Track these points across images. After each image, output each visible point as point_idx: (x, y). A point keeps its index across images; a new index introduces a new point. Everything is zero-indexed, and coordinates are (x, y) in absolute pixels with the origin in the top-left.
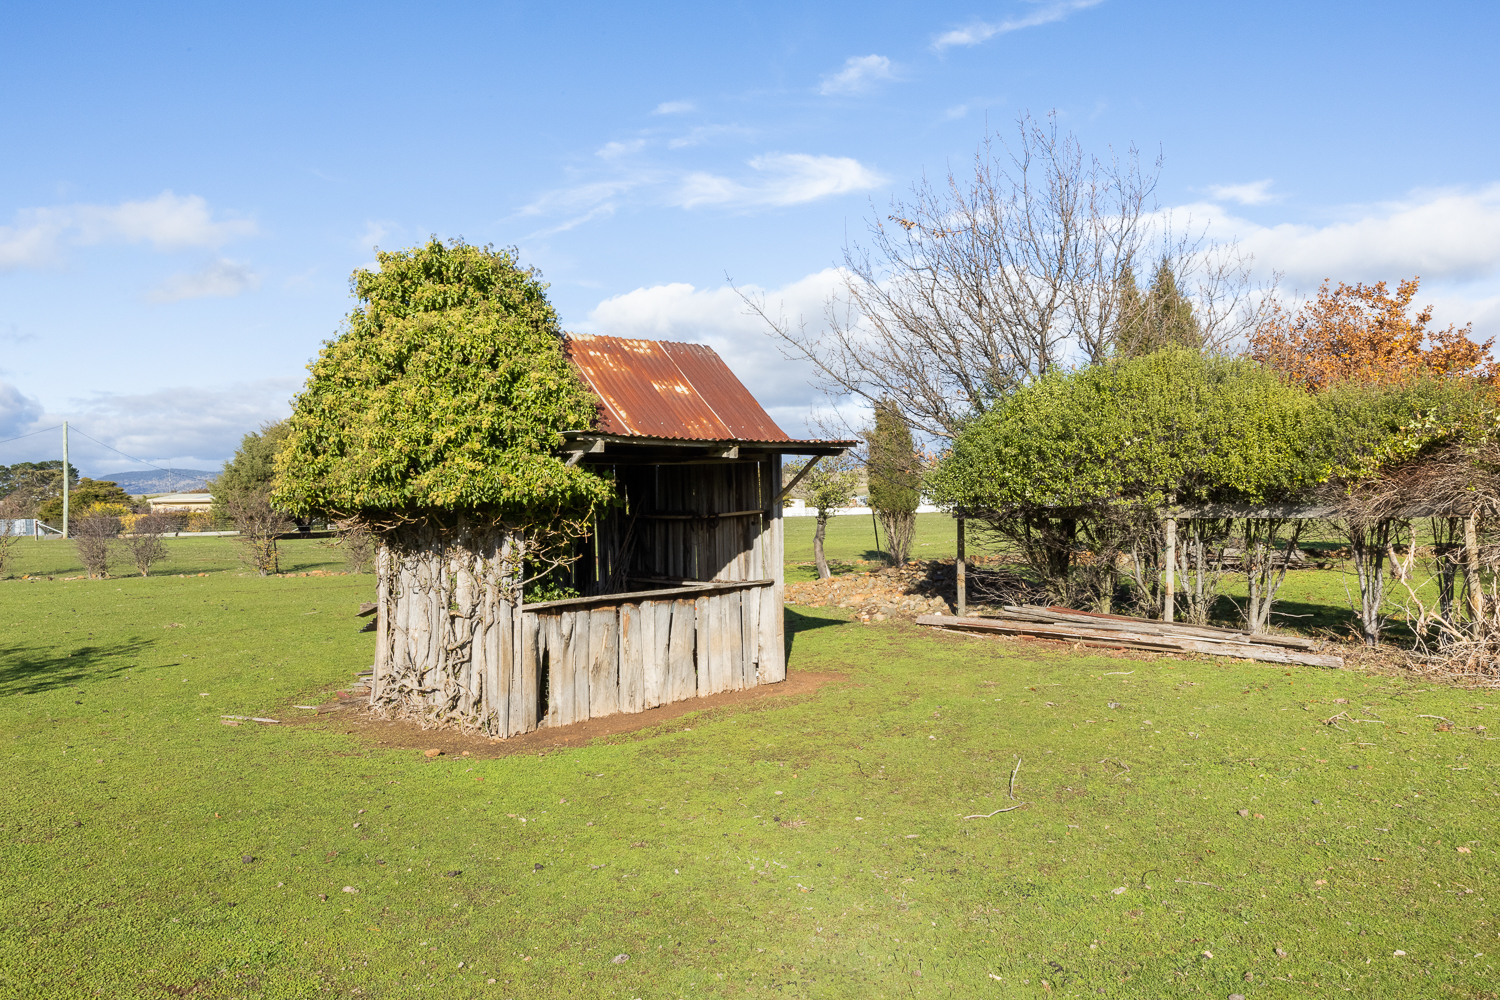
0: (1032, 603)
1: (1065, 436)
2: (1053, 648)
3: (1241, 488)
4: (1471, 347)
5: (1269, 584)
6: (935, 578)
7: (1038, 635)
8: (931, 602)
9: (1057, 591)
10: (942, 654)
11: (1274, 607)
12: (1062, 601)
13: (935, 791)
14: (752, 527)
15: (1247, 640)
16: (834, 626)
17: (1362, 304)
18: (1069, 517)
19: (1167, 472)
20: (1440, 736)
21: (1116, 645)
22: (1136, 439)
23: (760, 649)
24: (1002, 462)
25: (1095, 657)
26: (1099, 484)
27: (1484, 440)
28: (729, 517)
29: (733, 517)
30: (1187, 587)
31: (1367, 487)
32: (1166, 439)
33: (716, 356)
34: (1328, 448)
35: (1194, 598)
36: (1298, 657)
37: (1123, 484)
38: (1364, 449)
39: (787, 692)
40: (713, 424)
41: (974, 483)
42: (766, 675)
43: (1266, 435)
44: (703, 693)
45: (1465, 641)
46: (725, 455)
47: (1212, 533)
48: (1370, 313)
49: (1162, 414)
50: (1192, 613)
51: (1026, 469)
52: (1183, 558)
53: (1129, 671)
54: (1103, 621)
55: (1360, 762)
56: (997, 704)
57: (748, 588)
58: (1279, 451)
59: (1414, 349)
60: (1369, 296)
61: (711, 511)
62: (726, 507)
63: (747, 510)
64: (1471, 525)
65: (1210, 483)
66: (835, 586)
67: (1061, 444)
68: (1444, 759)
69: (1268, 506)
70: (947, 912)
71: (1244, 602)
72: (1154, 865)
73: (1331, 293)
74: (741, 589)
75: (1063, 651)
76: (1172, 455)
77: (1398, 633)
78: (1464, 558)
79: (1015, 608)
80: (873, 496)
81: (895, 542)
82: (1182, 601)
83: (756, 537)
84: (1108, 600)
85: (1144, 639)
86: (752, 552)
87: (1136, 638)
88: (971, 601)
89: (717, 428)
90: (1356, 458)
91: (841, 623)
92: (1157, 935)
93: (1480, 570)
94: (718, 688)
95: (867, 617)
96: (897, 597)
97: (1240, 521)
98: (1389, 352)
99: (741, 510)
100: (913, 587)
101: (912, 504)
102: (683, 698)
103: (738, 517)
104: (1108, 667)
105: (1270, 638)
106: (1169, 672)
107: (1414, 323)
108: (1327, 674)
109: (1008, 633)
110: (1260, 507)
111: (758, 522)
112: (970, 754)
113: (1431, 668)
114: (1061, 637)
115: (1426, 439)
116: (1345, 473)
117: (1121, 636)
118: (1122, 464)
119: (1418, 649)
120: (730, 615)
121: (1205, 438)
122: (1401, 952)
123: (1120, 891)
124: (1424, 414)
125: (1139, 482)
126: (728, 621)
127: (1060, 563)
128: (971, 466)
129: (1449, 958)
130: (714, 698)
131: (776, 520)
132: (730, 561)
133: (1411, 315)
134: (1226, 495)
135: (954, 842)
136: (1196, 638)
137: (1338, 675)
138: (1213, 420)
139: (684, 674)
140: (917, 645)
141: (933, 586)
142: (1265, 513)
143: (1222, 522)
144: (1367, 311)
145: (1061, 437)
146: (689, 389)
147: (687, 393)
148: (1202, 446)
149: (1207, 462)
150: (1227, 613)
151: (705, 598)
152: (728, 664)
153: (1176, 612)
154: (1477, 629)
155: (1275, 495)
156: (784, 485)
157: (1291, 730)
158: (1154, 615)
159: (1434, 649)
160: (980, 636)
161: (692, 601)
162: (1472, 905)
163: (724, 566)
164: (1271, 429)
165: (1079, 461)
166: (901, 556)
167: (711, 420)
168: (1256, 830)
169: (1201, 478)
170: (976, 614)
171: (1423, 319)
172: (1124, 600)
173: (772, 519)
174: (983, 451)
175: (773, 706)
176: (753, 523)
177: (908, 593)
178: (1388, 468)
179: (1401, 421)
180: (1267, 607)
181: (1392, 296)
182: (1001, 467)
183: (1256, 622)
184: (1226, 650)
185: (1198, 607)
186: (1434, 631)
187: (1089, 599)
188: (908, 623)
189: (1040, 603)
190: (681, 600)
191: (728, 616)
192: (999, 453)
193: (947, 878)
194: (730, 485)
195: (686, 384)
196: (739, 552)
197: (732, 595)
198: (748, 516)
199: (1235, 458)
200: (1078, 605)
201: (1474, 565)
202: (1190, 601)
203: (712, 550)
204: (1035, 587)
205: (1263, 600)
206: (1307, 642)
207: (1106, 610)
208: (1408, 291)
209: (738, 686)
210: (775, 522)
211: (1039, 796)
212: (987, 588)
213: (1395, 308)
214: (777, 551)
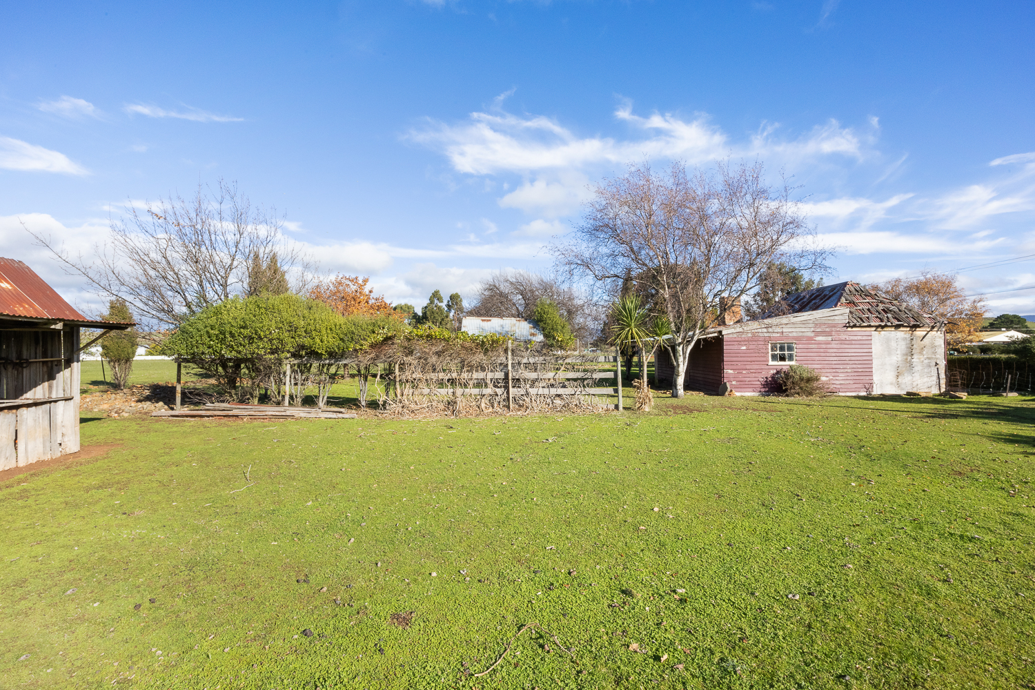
0: (218, 402)
1: (244, 327)
2: (234, 421)
3: (320, 352)
4: (385, 304)
5: (327, 388)
6: (156, 393)
7: (224, 416)
8: (157, 405)
9: (231, 396)
10: (175, 429)
11: (328, 398)
12: (234, 400)
13: (210, 485)
14: (55, 368)
15: (320, 410)
16: (95, 421)
17: (350, 284)
18: (238, 363)
19: (290, 345)
20: (395, 436)
21: (264, 418)
22: (276, 331)
23: (63, 435)
24: (209, 337)
25: (256, 423)
26: (261, 349)
27: (402, 338)
28: (36, 362)
29: (40, 362)
30: (293, 391)
31: (365, 352)
32: (289, 331)
33: (28, 268)
34: (352, 338)
35: (296, 396)
36: (340, 415)
37: (271, 349)
38: (364, 339)
39: (83, 458)
40: (33, 308)
41: (193, 346)
42: (67, 449)
43: (329, 332)
44: (22, 464)
45: (394, 405)
46: (53, 327)
47: (304, 369)
48: (353, 288)
49: (288, 321)
50: (295, 402)
51: (223, 341)
52: (292, 380)
53: (275, 427)
54: (254, 408)
55: (374, 447)
56: (220, 447)
57: (56, 401)
58: (334, 338)
59: (367, 302)
60: (353, 281)
61: (19, 356)
62: (33, 355)
63: (52, 357)
64: (397, 366)
65: (307, 349)
66: (88, 400)
67: (242, 330)
68: (399, 443)
69: (329, 359)
70: (240, 528)
71: (317, 397)
72: (318, 493)
73: (340, 278)
74: (50, 402)
75: (240, 422)
76: (292, 338)
77: (373, 405)
78: (395, 377)
79: (209, 404)
80: (105, 351)
81: (119, 375)
82: (291, 397)
83: (58, 372)
84: (257, 399)
85: (277, 414)
86: (55, 382)
87: (274, 413)
88: (183, 403)
89: (36, 310)
90: (363, 342)
91: (100, 419)
92: (329, 514)
93: (400, 381)
94: (33, 460)
95: (116, 415)
96: (133, 404)
97: (315, 364)
98: (359, 303)
99: (47, 358)
100: (142, 398)
101: (131, 355)
102: (6, 469)
103: (43, 362)
104: (265, 426)
105: (329, 409)
106: (292, 426)
107: (367, 293)
108: (352, 420)
109: (208, 416)
110: (325, 359)
111: (61, 365)
112: (219, 468)
113: (384, 415)
114: (237, 416)
115: (385, 336)
116: (358, 347)
117: (267, 413)
118: (271, 340)
119: (381, 409)
120: (43, 417)
121: (305, 331)
122: (405, 499)
123: (310, 503)
124: (383, 328)
125: (277, 348)
126: (41, 421)
127: (232, 383)
128: (191, 338)
129: (417, 497)
130: (30, 467)
131: (75, 363)
132: (35, 386)
133: (366, 291)
134: (314, 354)
135: (230, 502)
136: (300, 412)
137: (356, 421)
138: (309, 324)
139: (8, 455)
140: (157, 426)
141: (155, 397)
142: (327, 362)
143: (309, 365)
144: (352, 286)
145: (242, 327)
146: (11, 285)
147: (10, 288)
148: (304, 334)
149: (307, 341)
150: (309, 401)
151: (25, 409)
152: (41, 446)
153: (289, 402)
154: (398, 401)
155: (332, 355)
156: (81, 346)
157: (348, 441)
158: (278, 404)
159: (385, 408)
160: (193, 419)
161: (14, 411)
162: (419, 482)
163: (30, 390)
164: (331, 329)
165: (251, 338)
166: (122, 383)
167: (31, 305)
168: (349, 474)
169: (303, 347)
170: (186, 409)
171: (371, 292)
172: (264, 399)
173: (73, 362)
174: (199, 331)
175: (81, 464)
176: (56, 365)
177: (139, 401)
178: (372, 346)
179: (376, 329)
180: (325, 398)
181: (360, 282)
182: (208, 339)
183: (321, 404)
184: (313, 415)
185: (298, 399)
186: (385, 402)
187: (248, 399)
188: (145, 416)
189: (223, 401)
190: (6, 411)
191: (41, 418)
192: (208, 332)
193: (234, 516)
194: (37, 343)
195: (9, 283)
196: (43, 381)
197: (44, 406)
198: (52, 361)
199: (318, 341)
200: (242, 401)
201: (398, 379)
202: (294, 397)
203: (20, 381)
204: (220, 394)
205: (324, 397)
206: (342, 410)
207: (256, 403)
208: (365, 281)
209: (47, 457)
210: (75, 365)
211: (261, 479)
212: (192, 397)
213: (361, 286)
214: (76, 380)
